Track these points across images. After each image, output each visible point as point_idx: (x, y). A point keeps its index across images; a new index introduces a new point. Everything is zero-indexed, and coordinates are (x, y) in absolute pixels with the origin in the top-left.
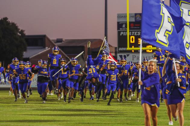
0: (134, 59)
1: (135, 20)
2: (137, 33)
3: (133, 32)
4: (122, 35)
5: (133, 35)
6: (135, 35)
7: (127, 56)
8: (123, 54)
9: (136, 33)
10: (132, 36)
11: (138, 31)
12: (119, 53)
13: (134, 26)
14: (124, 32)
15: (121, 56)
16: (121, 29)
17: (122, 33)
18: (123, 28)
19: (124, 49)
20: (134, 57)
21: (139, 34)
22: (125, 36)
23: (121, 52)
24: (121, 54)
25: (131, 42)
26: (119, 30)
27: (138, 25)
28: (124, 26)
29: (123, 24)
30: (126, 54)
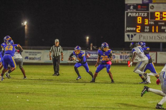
0: (141, 38)
1: (142, 2)
2: (144, 15)
3: (140, 14)
4: (130, 16)
5: (140, 15)
6: (142, 15)
7: (134, 35)
8: (130, 34)
9: (143, 14)
10: (139, 16)
11: (145, 13)
12: (126, 32)
13: (141, 8)
14: (131, 13)
15: (128, 36)
16: (129, 10)
17: (129, 14)
18: (130, 9)
19: (132, 29)
20: (141, 36)
21: (146, 15)
22: (132, 16)
23: (129, 31)
24: (128, 33)
25: (138, 22)
26: (127, 11)
27: (146, 7)
28: (132, 7)
29: (131, 6)
30: (133, 34)
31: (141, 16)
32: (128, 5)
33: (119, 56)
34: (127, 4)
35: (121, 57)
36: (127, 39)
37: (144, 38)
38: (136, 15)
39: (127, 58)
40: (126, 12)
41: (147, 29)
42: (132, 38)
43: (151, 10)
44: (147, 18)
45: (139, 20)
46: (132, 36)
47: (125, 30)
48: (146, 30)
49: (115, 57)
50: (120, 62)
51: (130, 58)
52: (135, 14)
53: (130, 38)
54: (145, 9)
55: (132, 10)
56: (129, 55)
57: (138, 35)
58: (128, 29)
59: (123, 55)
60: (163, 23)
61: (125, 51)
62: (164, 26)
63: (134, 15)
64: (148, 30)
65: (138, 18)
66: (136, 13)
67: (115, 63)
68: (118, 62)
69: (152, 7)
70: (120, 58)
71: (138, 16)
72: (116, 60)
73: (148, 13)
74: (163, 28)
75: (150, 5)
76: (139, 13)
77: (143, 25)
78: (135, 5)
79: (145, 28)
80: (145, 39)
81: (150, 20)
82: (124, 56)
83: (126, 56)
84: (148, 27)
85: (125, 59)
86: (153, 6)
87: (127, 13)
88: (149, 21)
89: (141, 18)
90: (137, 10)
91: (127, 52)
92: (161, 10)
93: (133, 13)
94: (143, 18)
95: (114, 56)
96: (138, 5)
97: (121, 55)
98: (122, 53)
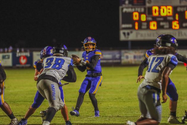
2: (141, 10)
6: (139, 11)
9: (139, 9)
10: (135, 12)
19: (128, 26)
24: (124, 31)
28: (127, 2)
30: (129, 31)
31: (137, 12)
36: (122, 38)
37: (142, 35)
40: (121, 7)
43: (148, 5)
46: (128, 34)
48: (143, 27)
50: (133, 62)
56: (142, 54)
57: (134, 32)
60: (162, 19)
62: (163, 21)
63: (129, 10)
73: (145, 9)
74: (162, 24)
76: (135, 8)
77: (140, 22)
81: (147, 15)
84: (146, 24)
87: (122, 9)
88: (146, 17)
90: (133, 5)
92: (159, 4)
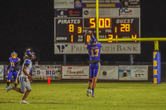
0: (73, 49)
1: (75, 7)
2: (77, 21)
3: (72, 20)
4: (60, 23)
5: (72, 22)
6: (75, 23)
7: (65, 46)
8: (61, 45)
9: (75, 21)
10: (71, 24)
11: (78, 19)
12: (56, 43)
13: (74, 14)
14: (62, 19)
15: (59, 47)
16: (58, 16)
17: (59, 21)
18: (60, 15)
19: (63, 39)
20: (73, 47)
21: (79, 22)
22: (63, 24)
23: (59, 41)
24: (58, 44)
25: (70, 31)
26: (57, 17)
27: (79, 12)
28: (62, 13)
29: (61, 11)
30: (64, 44)
31: (73, 24)
32: (58, 10)
33: (44, 71)
34: (56, 9)
35: (47, 72)
36: (57, 51)
37: (77, 49)
38: (67, 22)
39: (54, 74)
40: (55, 18)
41: (80, 38)
42: (63, 50)
43: (84, 16)
44: (81, 25)
45: (71, 28)
46: (63, 47)
47: (55, 40)
48: (79, 40)
49: (40, 73)
50: (46, 79)
51: (59, 73)
52: (66, 20)
53: (61, 50)
54: (78, 15)
55: (62, 16)
56: (56, 69)
58: (58, 39)
59: (49, 70)
61: (52, 66)
63: (65, 22)
64: (82, 40)
65: (70, 25)
66: (68, 20)
67: (40, 79)
68: (44, 78)
69: (86, 13)
70: (47, 74)
71: (69, 23)
72: (42, 77)
73: (81, 20)
75: (84, 10)
76: (70, 19)
77: (76, 34)
78: (66, 10)
79: (78, 37)
80: (79, 50)
81: (84, 28)
82: (51, 71)
83: (53, 71)
84: (82, 37)
85: (52, 75)
86: (87, 11)
87: (57, 20)
88: (82, 29)
89: (73, 25)
90: (68, 16)
91: (54, 66)
93: (64, 19)
94: (76, 26)
95: (39, 71)
96: (69, 10)
97: (47, 70)
98: (48, 67)
